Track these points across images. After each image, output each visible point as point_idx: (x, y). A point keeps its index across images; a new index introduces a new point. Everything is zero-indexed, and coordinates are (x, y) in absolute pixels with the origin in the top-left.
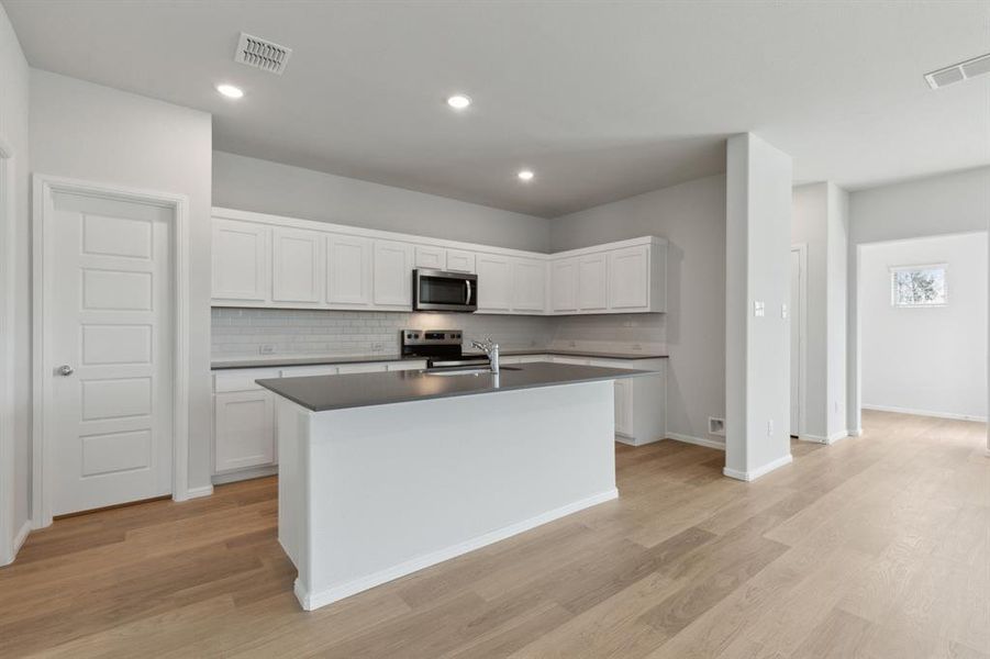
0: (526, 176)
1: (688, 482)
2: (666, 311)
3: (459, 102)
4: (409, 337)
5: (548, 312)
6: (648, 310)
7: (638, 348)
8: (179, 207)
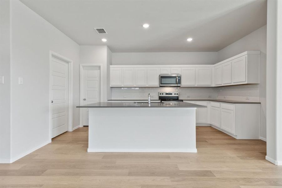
0: (190, 40)
1: (238, 157)
2: (259, 83)
3: (146, 26)
4: (161, 94)
5: (214, 86)
6: (246, 83)
7: (247, 99)
8: (101, 66)
